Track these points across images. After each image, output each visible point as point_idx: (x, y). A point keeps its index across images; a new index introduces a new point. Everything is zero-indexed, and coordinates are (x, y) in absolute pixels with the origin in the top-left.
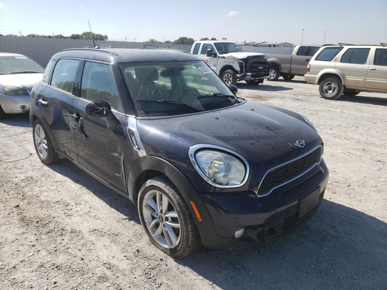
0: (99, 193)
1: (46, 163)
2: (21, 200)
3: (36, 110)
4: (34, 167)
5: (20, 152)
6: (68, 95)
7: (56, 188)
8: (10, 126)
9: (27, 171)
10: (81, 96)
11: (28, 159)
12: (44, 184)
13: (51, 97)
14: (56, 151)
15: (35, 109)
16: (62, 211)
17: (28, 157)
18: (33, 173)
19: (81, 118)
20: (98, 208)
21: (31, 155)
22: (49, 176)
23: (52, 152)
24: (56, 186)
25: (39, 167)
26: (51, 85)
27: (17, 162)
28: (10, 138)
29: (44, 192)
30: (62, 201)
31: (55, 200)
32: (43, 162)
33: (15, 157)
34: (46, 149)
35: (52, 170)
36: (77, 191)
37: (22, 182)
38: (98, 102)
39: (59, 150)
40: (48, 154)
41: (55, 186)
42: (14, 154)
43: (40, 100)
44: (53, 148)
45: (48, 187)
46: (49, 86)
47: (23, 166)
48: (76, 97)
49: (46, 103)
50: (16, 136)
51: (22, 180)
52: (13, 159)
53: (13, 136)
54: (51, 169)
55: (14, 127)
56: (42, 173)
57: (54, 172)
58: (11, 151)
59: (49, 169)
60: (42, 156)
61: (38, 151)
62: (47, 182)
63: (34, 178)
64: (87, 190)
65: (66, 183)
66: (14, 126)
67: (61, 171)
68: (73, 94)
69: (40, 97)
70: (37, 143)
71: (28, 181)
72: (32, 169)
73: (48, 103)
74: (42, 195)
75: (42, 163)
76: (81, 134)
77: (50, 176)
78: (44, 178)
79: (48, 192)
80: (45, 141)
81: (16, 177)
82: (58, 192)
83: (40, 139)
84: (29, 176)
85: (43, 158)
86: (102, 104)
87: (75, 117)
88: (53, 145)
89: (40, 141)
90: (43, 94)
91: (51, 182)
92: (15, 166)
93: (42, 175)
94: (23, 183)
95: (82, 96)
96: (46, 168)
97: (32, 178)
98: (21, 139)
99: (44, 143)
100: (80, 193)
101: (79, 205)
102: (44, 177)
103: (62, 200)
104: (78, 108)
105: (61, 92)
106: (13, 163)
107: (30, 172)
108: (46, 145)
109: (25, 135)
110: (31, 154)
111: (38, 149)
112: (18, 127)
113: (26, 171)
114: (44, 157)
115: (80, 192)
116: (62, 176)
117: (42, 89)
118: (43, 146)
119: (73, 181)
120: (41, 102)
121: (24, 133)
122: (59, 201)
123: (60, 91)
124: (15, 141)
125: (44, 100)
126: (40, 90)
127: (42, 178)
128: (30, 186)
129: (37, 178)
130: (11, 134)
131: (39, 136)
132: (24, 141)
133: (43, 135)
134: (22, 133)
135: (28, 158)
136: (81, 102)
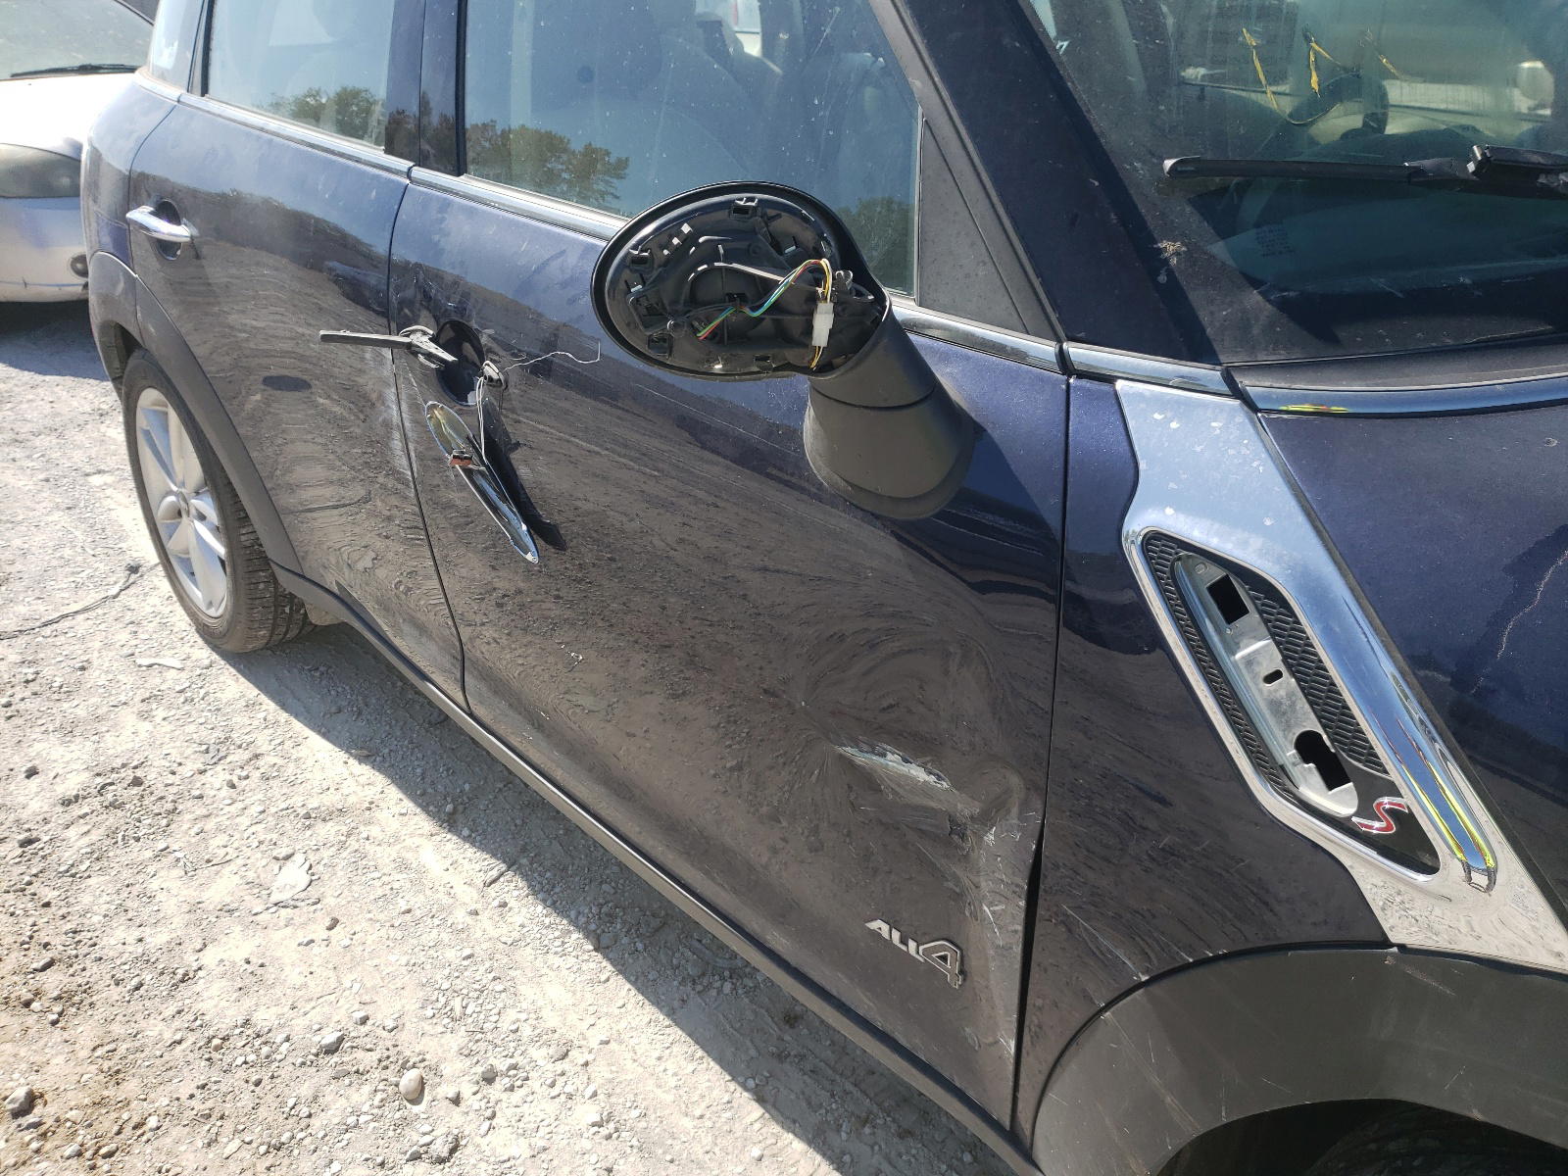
0: (640, 946)
1: (228, 647)
2: (54, 1023)
3: (121, 286)
4: (155, 680)
5: (70, 552)
6: (350, 157)
7: (306, 879)
8: (26, 373)
9: (105, 709)
10: (471, 155)
11: (117, 604)
12: (222, 839)
13: (214, 188)
14: (283, 577)
15: (115, 285)
16: (382, 1165)
17: (114, 591)
18: (147, 725)
19: (491, 370)
20: (673, 1136)
21: (134, 577)
22: (257, 756)
23: (261, 586)
24: (312, 858)
25: (184, 675)
26: (205, 91)
27: (47, 631)
28: (18, 453)
29: (226, 920)
30: (368, 1042)
31: (315, 1016)
32: (209, 635)
33: (37, 593)
34: (220, 559)
35: (269, 705)
36: (469, 920)
37: (68, 817)
38: (741, 199)
39: (303, 577)
40: (235, 591)
41: (299, 858)
42: (32, 567)
43: (142, 215)
44: (266, 561)
45: (251, 875)
46: (194, 99)
47: (83, 669)
48: (420, 173)
49: (180, 232)
50: (53, 439)
51: (67, 803)
52: (22, 609)
53: (37, 442)
54: (263, 698)
55: (48, 378)
56: (204, 733)
57: (284, 716)
58: (17, 542)
59: (252, 692)
60: (199, 594)
61: (170, 557)
62: (244, 821)
63: (150, 775)
64: (540, 908)
65: (374, 831)
66: (45, 374)
67: (333, 709)
68: (388, 151)
69: (134, 188)
70: (160, 513)
71: (114, 805)
72: (138, 698)
73: (195, 232)
74: (209, 958)
75: (200, 642)
76: (495, 509)
77: (260, 763)
78: (218, 777)
79: (252, 921)
80: (206, 505)
81: (32, 773)
82: (330, 928)
83: (175, 488)
84: (118, 763)
85: (204, 609)
86: (776, 225)
87: (429, 356)
88: (265, 540)
89: (171, 499)
90: (156, 169)
91: (272, 821)
92: (29, 672)
93: (207, 751)
94: (72, 833)
95: (474, 161)
96: (233, 686)
97: (137, 782)
98: (78, 457)
99: (202, 517)
100: (493, 933)
101: (512, 1089)
102: (219, 768)
103: (364, 1021)
104: (448, 267)
105: (289, 139)
106: (22, 640)
107: (128, 718)
108: (216, 530)
109: (103, 428)
110: (134, 569)
111: (171, 546)
112: (68, 380)
113: (100, 712)
114: (210, 604)
115: (487, 926)
116: (342, 755)
117: (145, 125)
118: (198, 537)
119: (425, 808)
120: (147, 229)
121: (101, 415)
122: (341, 1040)
123: (278, 135)
124: (42, 476)
125: (167, 211)
126: (135, 135)
127: (209, 773)
128: (124, 860)
129: (171, 779)
130: (28, 427)
131: (167, 469)
132: (99, 472)
133: (189, 466)
134: (86, 417)
135: (115, 597)
136: (471, 212)
